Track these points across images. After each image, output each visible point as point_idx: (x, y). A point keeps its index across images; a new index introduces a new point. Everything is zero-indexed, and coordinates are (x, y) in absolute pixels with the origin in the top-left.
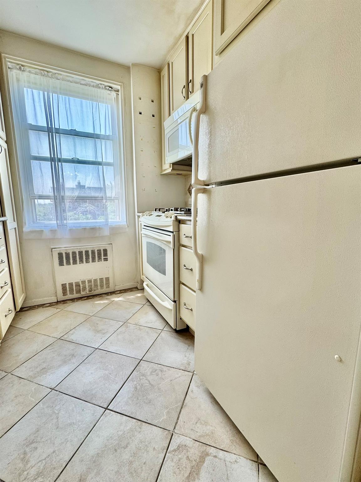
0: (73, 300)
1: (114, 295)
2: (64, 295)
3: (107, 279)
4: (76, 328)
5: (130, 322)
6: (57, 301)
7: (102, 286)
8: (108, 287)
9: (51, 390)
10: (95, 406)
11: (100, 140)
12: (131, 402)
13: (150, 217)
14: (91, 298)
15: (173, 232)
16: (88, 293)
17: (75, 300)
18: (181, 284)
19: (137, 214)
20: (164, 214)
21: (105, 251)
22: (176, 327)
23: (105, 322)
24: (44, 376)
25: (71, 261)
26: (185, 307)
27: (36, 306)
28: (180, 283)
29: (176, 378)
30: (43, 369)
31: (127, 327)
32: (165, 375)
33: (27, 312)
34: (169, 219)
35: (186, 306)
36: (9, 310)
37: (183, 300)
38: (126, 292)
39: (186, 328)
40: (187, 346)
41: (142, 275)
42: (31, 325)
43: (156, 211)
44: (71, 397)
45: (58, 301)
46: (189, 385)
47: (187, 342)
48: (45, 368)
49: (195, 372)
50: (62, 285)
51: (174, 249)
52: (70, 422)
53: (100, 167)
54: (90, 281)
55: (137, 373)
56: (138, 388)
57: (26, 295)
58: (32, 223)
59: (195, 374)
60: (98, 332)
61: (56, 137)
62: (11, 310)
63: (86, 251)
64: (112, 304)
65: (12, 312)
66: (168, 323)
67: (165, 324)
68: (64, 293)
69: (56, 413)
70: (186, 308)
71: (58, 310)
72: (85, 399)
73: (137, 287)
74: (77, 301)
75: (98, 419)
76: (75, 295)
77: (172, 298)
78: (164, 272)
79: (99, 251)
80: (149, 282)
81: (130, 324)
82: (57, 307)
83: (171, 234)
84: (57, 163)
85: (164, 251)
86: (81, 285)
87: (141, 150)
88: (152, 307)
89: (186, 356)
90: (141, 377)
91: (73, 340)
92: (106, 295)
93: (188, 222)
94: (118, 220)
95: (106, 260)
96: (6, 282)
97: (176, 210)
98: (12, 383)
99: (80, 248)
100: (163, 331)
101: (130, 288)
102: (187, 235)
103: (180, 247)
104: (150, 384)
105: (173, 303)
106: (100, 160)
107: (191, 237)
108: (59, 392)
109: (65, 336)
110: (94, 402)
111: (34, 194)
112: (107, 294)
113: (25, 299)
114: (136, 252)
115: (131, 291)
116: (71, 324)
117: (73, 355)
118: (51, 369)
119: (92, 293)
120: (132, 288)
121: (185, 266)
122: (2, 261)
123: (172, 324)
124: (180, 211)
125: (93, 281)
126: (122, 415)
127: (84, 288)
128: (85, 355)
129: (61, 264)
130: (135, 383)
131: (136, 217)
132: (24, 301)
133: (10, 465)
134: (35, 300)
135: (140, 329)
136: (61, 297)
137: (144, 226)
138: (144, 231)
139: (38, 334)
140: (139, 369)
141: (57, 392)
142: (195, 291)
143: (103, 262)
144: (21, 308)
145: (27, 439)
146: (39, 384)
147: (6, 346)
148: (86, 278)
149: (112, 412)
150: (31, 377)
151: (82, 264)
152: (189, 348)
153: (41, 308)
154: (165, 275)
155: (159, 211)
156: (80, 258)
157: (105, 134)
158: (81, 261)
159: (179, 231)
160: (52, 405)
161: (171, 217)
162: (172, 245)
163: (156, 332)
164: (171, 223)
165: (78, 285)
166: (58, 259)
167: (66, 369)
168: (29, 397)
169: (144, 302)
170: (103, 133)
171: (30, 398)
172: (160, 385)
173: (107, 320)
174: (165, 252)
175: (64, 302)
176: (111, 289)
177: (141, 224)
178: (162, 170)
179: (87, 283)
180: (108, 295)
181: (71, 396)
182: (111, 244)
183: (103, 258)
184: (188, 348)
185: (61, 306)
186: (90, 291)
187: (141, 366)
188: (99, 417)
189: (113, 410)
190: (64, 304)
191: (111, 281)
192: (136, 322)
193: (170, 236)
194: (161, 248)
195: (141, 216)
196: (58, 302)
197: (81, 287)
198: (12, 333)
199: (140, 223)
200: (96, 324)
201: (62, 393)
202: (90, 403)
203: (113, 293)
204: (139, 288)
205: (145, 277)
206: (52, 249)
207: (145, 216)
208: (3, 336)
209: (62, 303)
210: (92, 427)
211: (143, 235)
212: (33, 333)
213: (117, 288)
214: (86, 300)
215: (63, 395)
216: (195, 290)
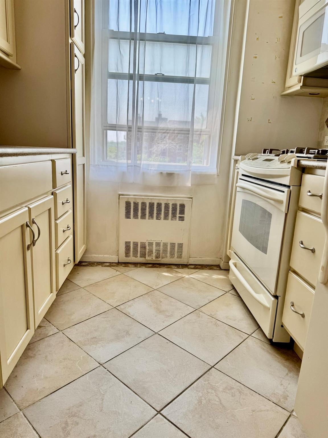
0: (136, 264)
1: (186, 270)
2: (126, 256)
3: (181, 246)
4: (135, 300)
5: (204, 311)
6: (117, 262)
7: (172, 254)
8: (180, 256)
9: (100, 365)
10: (146, 403)
11: (196, 45)
12: (191, 417)
13: (254, 161)
14: (157, 267)
15: (289, 187)
16: (154, 259)
17: (138, 265)
18: (290, 271)
19: (234, 157)
20: (277, 157)
21: (182, 206)
22: (273, 337)
23: (171, 302)
24: (94, 346)
25: (140, 214)
26: (292, 308)
27: (95, 262)
28: (290, 269)
29: (261, 411)
30: (94, 338)
31: (199, 317)
32: (245, 401)
33: (85, 268)
34: (285, 165)
35: (294, 308)
36: (68, 260)
37: (290, 298)
38: (203, 269)
39: (288, 343)
40: (287, 371)
41: (230, 249)
42: (87, 284)
43: (264, 152)
44: (120, 382)
45: (119, 262)
46: (282, 429)
47: (287, 363)
48: (96, 338)
49: (294, 413)
50: (126, 242)
51: (286, 215)
52: (115, 410)
53: (191, 86)
54: (158, 244)
55: (204, 383)
56: (203, 403)
57: (87, 247)
58: (101, 161)
59: (294, 415)
60: (160, 312)
61: (141, 45)
62: (70, 260)
63: (158, 204)
64: (182, 280)
65: (71, 262)
66: (260, 327)
67: (255, 328)
68: (127, 254)
69: (101, 394)
70: (293, 311)
71: (118, 273)
72: (135, 389)
73: (219, 265)
74: (140, 267)
75: (147, 420)
76: (139, 259)
77: (273, 290)
78: (264, 250)
79: (175, 206)
80: (239, 261)
81: (203, 314)
82: (117, 269)
83: (285, 189)
84: (136, 82)
85: (270, 215)
86: (147, 248)
87: (255, 56)
88: (239, 298)
89: (282, 384)
90: (210, 391)
91: (129, 314)
92: (176, 267)
93: (319, 171)
94: (205, 165)
95: (182, 219)
96: (69, 226)
97: (300, 151)
98: (62, 343)
99: (151, 199)
100: (250, 336)
101: (209, 265)
102: (313, 192)
103: (298, 211)
104: (221, 404)
105: (273, 299)
106: (191, 75)
107: (321, 197)
108: (107, 370)
109: (122, 307)
110: (145, 398)
111: (107, 123)
112: (178, 266)
113: (85, 252)
114: (224, 215)
115: (210, 269)
116: (130, 293)
117: (128, 333)
118: (101, 341)
119: (159, 260)
120: (212, 265)
121: (302, 244)
122: (67, 201)
123: (267, 330)
124: (306, 154)
125: (162, 244)
126: (177, 429)
127: (151, 252)
128: (141, 337)
129: (128, 216)
130: (200, 394)
131: (233, 161)
132: (83, 254)
133: (51, 428)
134: (95, 255)
135: (216, 324)
136: (123, 258)
137: (243, 175)
138: (241, 183)
139: (94, 296)
140: (208, 378)
141: (105, 369)
142: (313, 287)
143: (177, 222)
144: (79, 262)
145: (69, 409)
146: (88, 354)
147: (61, 300)
148: (155, 239)
149: (165, 419)
150: (81, 343)
151: (151, 220)
152: (289, 374)
153: (100, 266)
154: (266, 254)
155: (271, 153)
156: (149, 213)
157: (204, 35)
158: (151, 215)
159: (300, 186)
160: (98, 383)
161: (290, 162)
162: (284, 208)
163: (240, 336)
164: (288, 171)
165: (143, 247)
166: (124, 209)
167: (117, 347)
168: (77, 364)
169: (228, 288)
170: (201, 34)
171: (77, 366)
172: (235, 411)
173: (173, 300)
174: (271, 217)
175: (126, 264)
176: (183, 261)
177: (238, 172)
178: (284, 88)
179: (154, 246)
180: (178, 268)
181: (119, 380)
182: (192, 198)
183: (178, 215)
184: (287, 374)
185: (122, 269)
186: (157, 257)
187: (211, 375)
188: (149, 419)
189: (167, 417)
190: (125, 267)
191: (185, 249)
192: (213, 313)
193: (284, 192)
194: (264, 211)
195: (240, 160)
196: (119, 264)
197: (147, 250)
198: (68, 288)
199: (236, 171)
200: (160, 301)
201: (111, 373)
202: (140, 397)
203: (185, 266)
204: (222, 266)
205: (233, 252)
206: (120, 195)
207: (247, 160)
208: (60, 288)
209: (123, 265)
210: (138, 428)
211: (238, 189)
212: (88, 293)
213: (192, 261)
214: (151, 268)
215: (111, 376)
216: (315, 284)
